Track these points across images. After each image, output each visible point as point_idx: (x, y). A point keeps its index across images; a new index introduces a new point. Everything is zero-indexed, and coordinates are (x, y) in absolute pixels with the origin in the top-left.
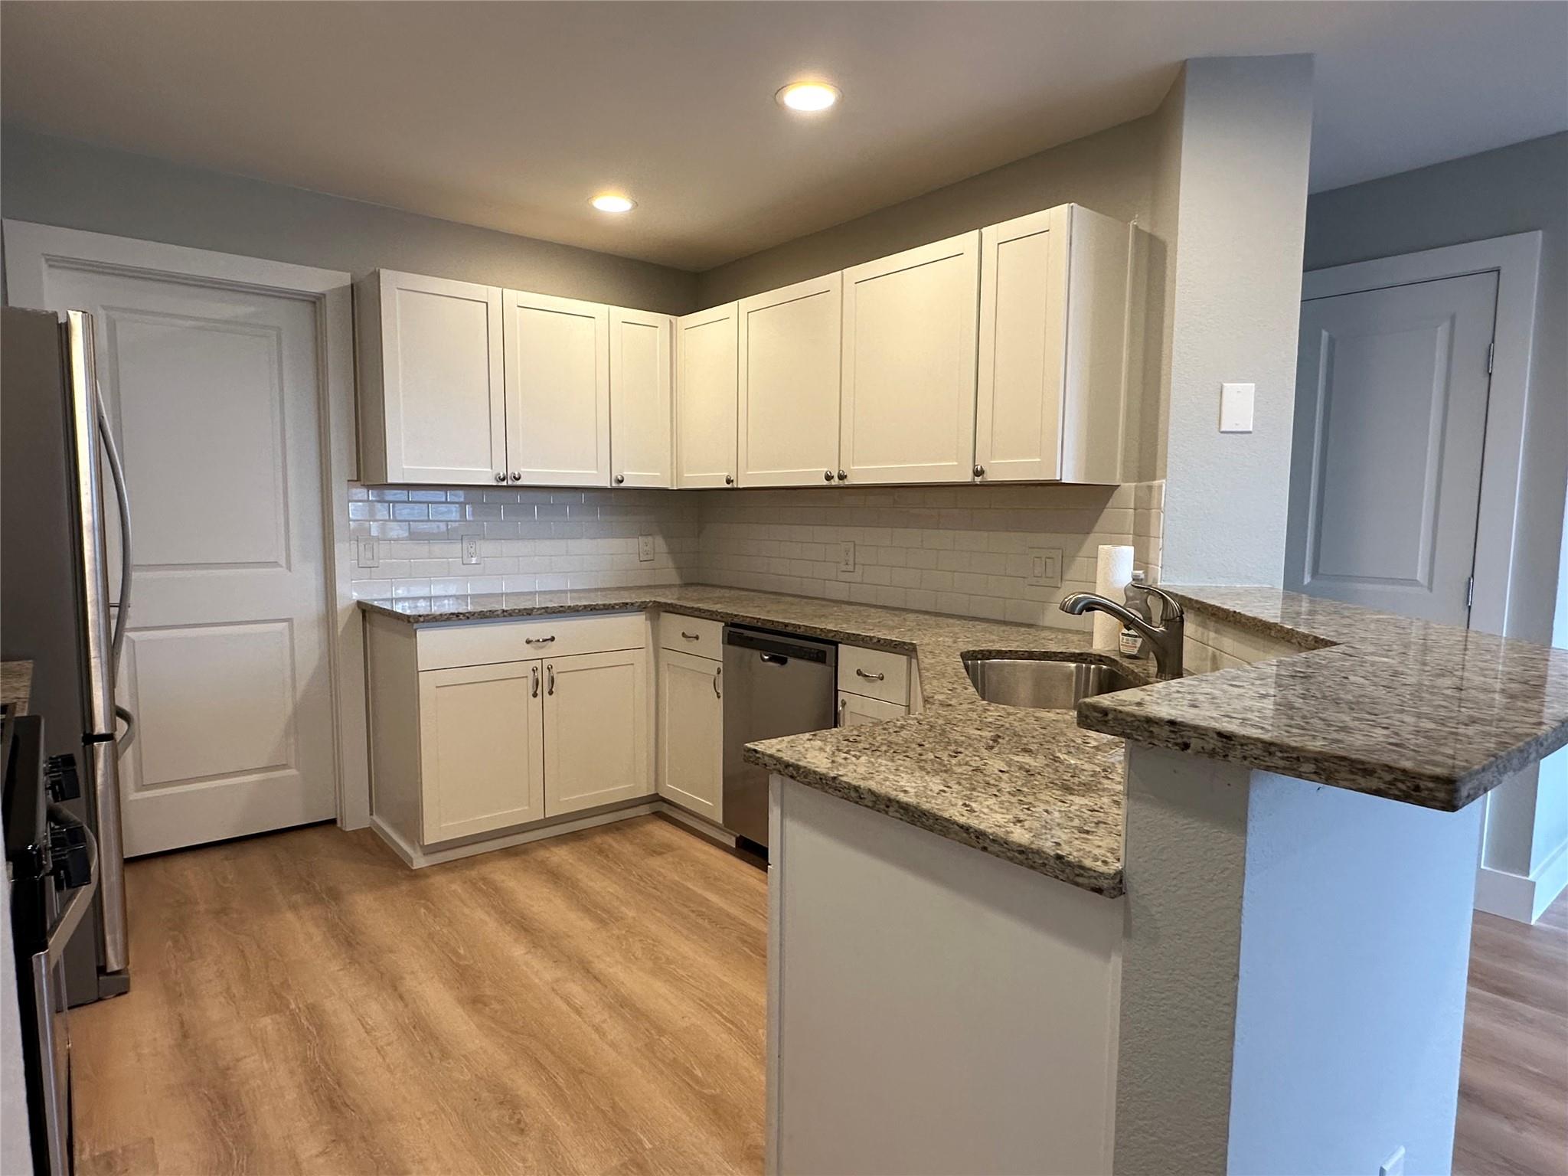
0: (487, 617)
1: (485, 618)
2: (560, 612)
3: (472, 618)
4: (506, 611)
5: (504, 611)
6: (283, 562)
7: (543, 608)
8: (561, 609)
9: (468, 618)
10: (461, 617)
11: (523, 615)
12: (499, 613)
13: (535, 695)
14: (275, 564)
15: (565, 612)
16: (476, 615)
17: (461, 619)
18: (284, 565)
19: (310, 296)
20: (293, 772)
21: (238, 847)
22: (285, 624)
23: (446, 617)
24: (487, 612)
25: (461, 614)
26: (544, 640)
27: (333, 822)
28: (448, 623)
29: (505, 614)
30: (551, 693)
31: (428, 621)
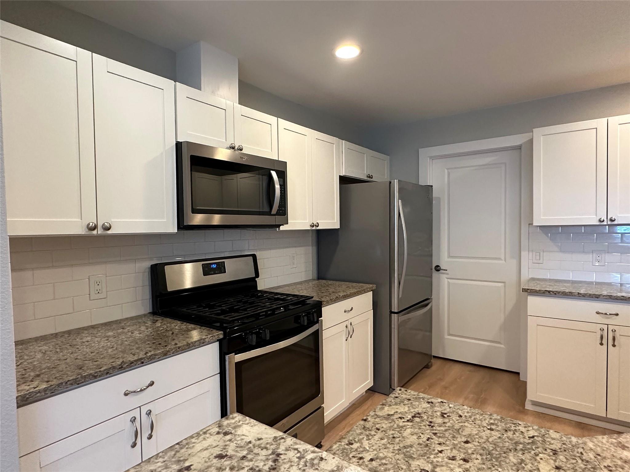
0: (568, 295)
1: (566, 295)
2: (621, 299)
3: (558, 294)
4: (581, 294)
5: (579, 293)
6: (503, 258)
7: (609, 296)
8: (622, 298)
9: (555, 294)
10: (551, 293)
11: (592, 297)
12: (576, 294)
13: (601, 344)
14: (499, 259)
15: (626, 300)
16: (561, 293)
17: (551, 294)
18: (504, 260)
19: (518, 147)
20: (502, 346)
21: (478, 368)
22: (502, 284)
23: (542, 292)
24: (568, 292)
25: (551, 291)
26: (610, 314)
27: (518, 374)
28: (543, 294)
29: (580, 295)
30: (614, 346)
31: (532, 292)
